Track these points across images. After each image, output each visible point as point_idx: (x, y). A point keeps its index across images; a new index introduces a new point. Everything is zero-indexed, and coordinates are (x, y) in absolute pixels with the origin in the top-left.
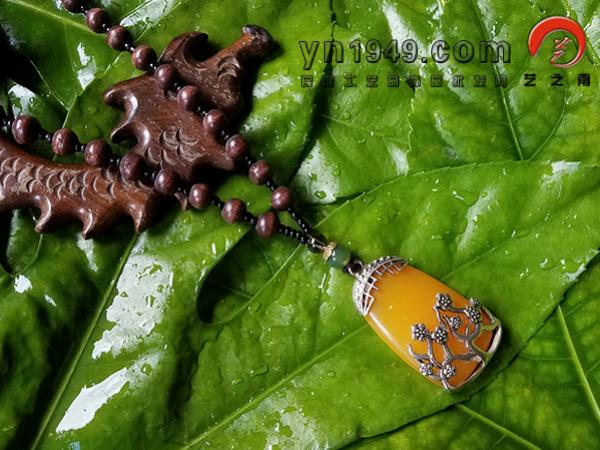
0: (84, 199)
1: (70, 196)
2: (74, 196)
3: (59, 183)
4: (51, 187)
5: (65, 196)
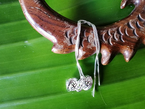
0: (124, 41)
1: (117, 42)
2: (119, 41)
3: (109, 37)
4: (106, 40)
5: (114, 43)
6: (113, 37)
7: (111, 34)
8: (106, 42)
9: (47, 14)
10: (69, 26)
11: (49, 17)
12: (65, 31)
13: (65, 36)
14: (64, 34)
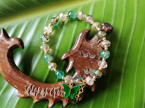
1: (58, 96)
2: (60, 96)
3: (54, 93)
4: (52, 95)
5: (56, 97)
6: (57, 93)
7: (55, 91)
8: (52, 96)
9: (15, 75)
10: (29, 84)
11: (17, 77)
12: (26, 87)
13: (26, 90)
14: (25, 88)
